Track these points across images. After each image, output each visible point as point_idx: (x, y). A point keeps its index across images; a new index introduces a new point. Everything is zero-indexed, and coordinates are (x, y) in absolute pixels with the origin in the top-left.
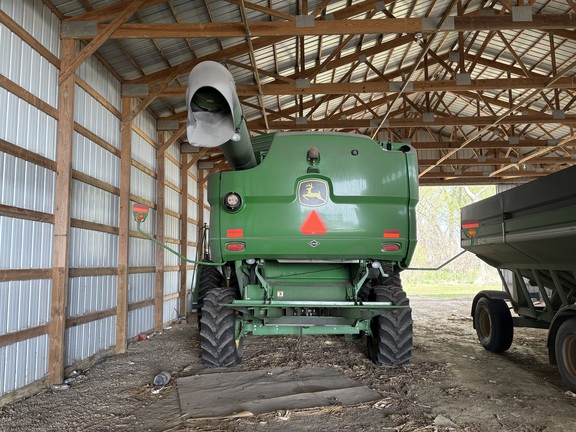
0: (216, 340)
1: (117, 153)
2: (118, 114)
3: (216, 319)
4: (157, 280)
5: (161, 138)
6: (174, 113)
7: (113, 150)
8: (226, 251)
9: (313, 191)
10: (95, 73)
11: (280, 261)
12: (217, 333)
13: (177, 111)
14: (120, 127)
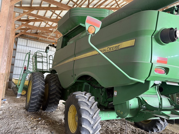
11: (167, 83)
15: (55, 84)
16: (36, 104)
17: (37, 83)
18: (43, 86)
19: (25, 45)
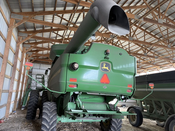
0: (49, 125)
1: (5, 40)
2: (8, 25)
3: (50, 116)
4: (9, 96)
5: (19, 39)
6: (26, 31)
7: (4, 38)
8: (68, 88)
9: (105, 66)
10: (4, 4)
11: (88, 93)
12: (50, 122)
13: (28, 30)
14: (8, 30)
15: (46, 98)
16: (31, 113)
17: (32, 97)
18: (37, 100)
19: (39, 68)
